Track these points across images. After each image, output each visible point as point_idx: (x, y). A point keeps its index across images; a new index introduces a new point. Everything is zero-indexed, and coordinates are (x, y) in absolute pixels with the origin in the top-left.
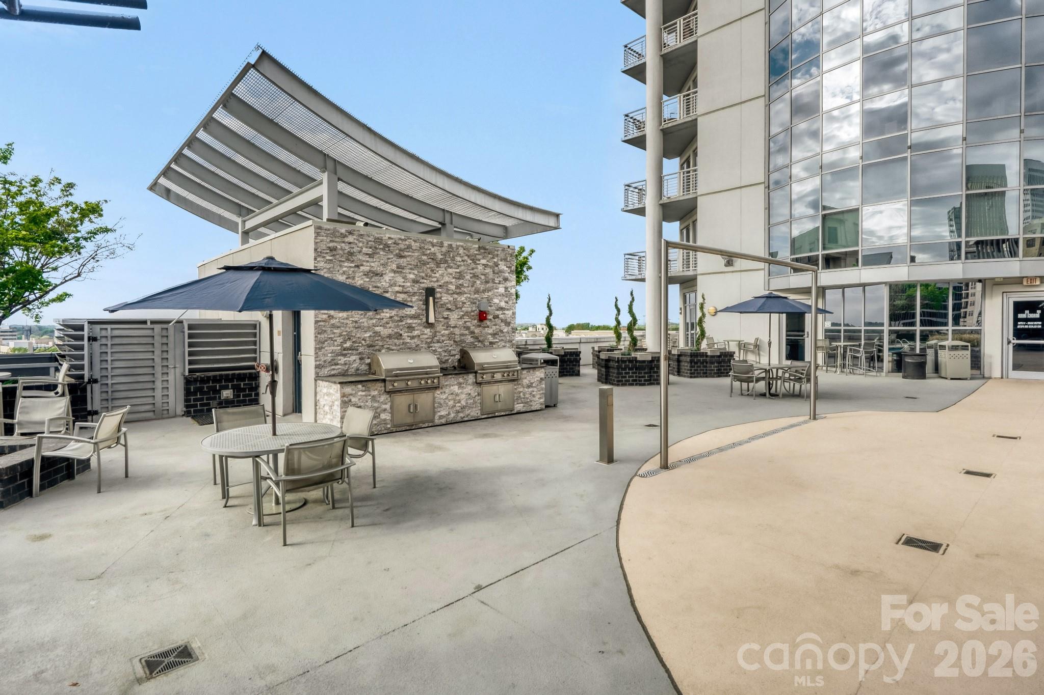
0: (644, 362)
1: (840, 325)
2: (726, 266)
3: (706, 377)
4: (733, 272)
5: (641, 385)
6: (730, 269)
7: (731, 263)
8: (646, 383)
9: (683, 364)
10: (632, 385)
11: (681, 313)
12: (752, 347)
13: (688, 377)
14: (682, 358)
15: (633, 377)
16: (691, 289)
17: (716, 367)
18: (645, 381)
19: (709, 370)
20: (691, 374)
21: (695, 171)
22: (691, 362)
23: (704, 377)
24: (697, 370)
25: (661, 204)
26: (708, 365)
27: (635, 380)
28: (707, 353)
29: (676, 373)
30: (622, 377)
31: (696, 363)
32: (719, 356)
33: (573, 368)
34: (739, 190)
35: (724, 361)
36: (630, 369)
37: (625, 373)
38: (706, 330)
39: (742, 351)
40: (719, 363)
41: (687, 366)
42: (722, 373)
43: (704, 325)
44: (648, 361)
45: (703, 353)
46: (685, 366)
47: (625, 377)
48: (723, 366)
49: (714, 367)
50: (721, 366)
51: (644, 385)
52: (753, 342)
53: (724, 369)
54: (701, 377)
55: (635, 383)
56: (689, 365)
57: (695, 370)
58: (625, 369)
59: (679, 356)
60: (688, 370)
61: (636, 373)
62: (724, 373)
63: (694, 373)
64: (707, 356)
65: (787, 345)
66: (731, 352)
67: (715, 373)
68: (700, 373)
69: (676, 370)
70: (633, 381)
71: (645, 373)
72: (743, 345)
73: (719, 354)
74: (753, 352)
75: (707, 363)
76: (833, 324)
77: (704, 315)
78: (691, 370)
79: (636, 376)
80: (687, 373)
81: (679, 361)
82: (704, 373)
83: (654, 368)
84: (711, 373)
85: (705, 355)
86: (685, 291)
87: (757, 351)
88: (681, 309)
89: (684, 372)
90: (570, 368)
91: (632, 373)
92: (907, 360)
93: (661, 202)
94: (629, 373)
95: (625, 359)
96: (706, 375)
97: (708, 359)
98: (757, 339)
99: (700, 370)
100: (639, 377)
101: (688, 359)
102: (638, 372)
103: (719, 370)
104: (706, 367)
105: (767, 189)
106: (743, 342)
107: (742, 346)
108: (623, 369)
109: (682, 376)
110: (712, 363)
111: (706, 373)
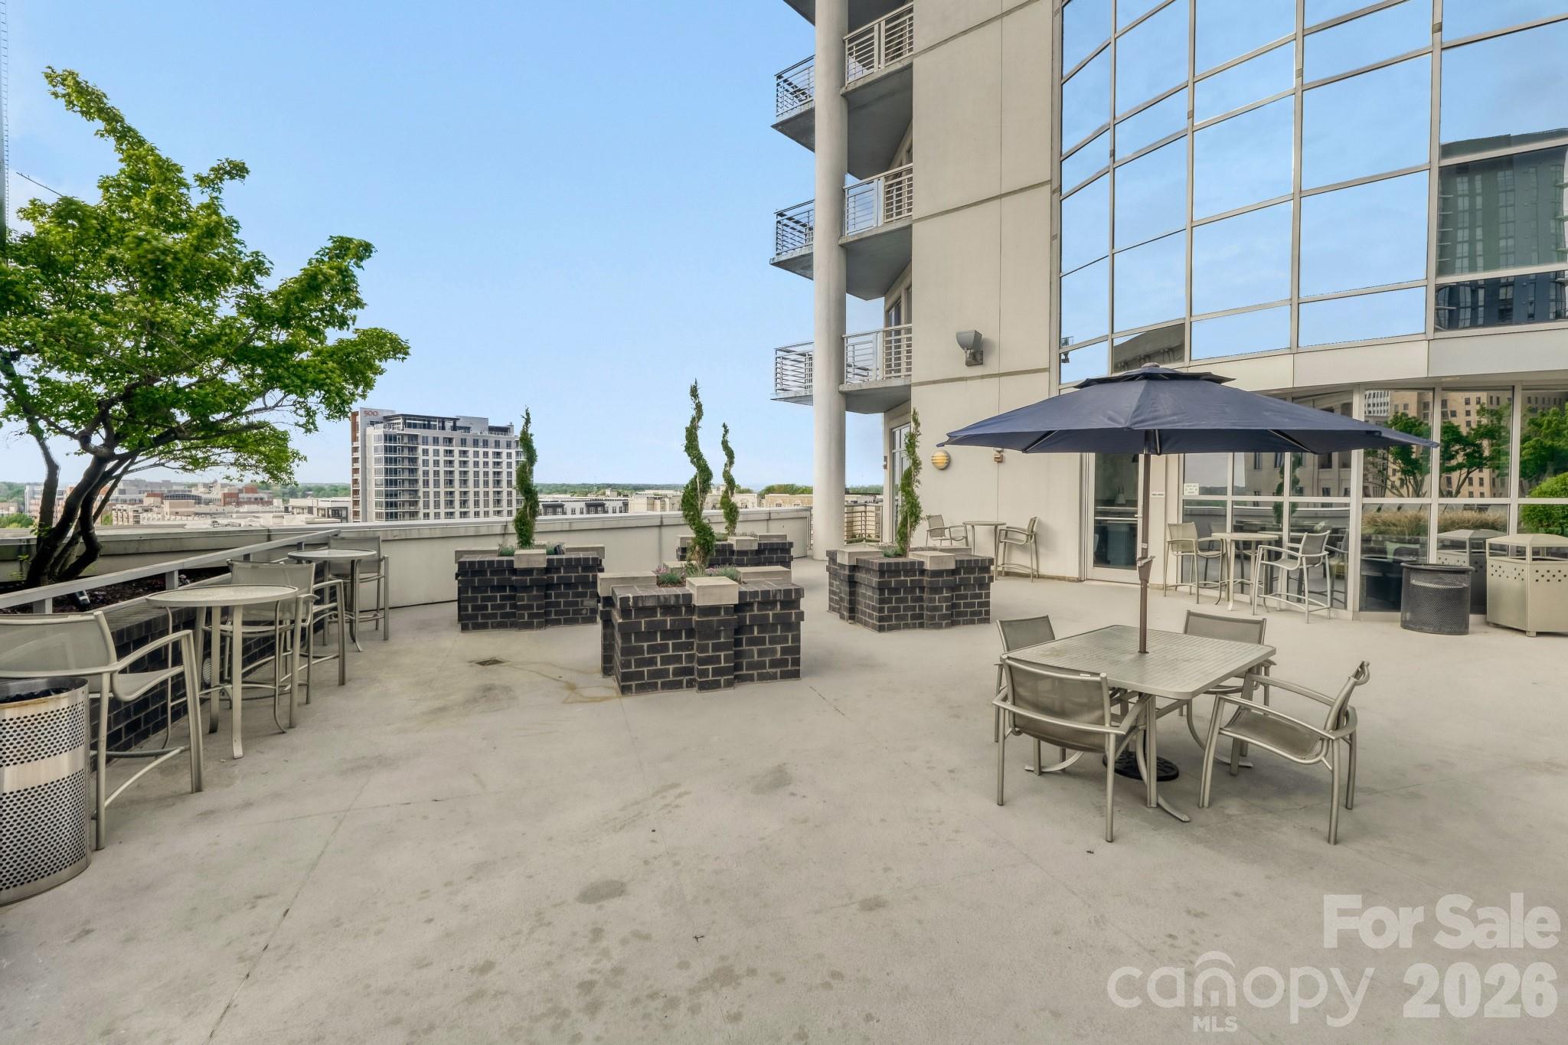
0: (714, 610)
1: (1222, 491)
2: (969, 364)
3: (921, 626)
4: (982, 377)
5: (704, 687)
6: (977, 371)
7: (978, 357)
8: (722, 679)
9: (862, 590)
10: (675, 685)
11: (885, 467)
12: (1023, 537)
13: (873, 627)
14: (861, 576)
15: (678, 659)
16: (902, 420)
17: (946, 599)
18: (716, 672)
19: (930, 609)
20: (881, 619)
21: (910, 171)
22: (881, 588)
23: (914, 627)
24: (897, 609)
25: (842, 246)
26: (925, 596)
27: (689, 671)
28: (922, 564)
29: (846, 614)
30: (641, 663)
31: (896, 590)
32: (953, 572)
33: (576, 604)
34: (997, 202)
35: (965, 584)
36: (667, 634)
37: (651, 649)
38: (922, 502)
39: (1001, 546)
40: (953, 588)
41: (871, 598)
42: (959, 614)
43: (918, 490)
44: (727, 608)
45: (913, 563)
46: (868, 596)
47: (652, 662)
48: (965, 597)
49: (940, 601)
50: (959, 597)
51: (714, 686)
52: (1026, 527)
53: (966, 605)
54: (907, 626)
55: (685, 679)
56: (876, 596)
57: (891, 610)
58: (650, 635)
59: (854, 568)
60: (874, 608)
61: (688, 646)
62: (965, 614)
63: (889, 618)
64: (923, 572)
65: (1095, 532)
66: (983, 561)
67: (943, 617)
68: (904, 618)
69: (846, 604)
70: (679, 672)
71: (717, 647)
72: (1003, 532)
73: (952, 566)
74: (1023, 548)
75: (922, 589)
76: (1205, 491)
77: (916, 464)
78: (881, 610)
79: (690, 658)
80: (870, 616)
81: (852, 583)
82: (913, 617)
83: (751, 627)
84: (933, 618)
85: (918, 569)
86: (894, 424)
87: (1033, 546)
88: (885, 458)
89: (863, 613)
90: (566, 604)
91: (676, 647)
92: (1413, 582)
93: (843, 241)
94: (665, 648)
95: (650, 603)
96: (919, 621)
97: (926, 579)
98: (1033, 521)
99: (906, 609)
100: (702, 661)
101: (875, 580)
102: (696, 642)
103: (954, 606)
104: (921, 599)
105: (1057, 195)
106: (1004, 527)
107: (1001, 534)
108: (641, 637)
109: (860, 621)
110: (935, 590)
111: (921, 616)
